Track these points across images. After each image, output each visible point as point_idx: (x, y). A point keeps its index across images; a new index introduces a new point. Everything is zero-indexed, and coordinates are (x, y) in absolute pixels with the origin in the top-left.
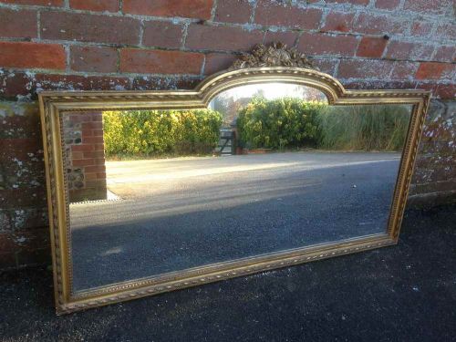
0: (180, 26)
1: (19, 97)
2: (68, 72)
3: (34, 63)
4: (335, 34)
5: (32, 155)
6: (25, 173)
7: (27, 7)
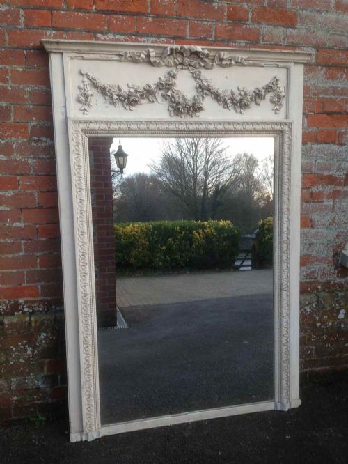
2: (39, 299)
3: (24, 296)
5: (20, 344)
6: (16, 355)
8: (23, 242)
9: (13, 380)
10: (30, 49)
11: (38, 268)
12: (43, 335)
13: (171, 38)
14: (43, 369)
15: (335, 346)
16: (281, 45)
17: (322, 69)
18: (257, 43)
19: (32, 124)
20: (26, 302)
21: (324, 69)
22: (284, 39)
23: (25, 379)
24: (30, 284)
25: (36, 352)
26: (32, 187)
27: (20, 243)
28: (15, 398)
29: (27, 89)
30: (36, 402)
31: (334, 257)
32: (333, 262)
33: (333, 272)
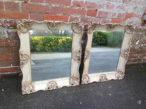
0: (18, 4)
4: (77, 8)
31: (143, 15)
32: (142, 18)
33: (140, 22)
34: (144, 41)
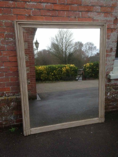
1: (3, 96)
2: (11, 91)
3: (5, 90)
5: (5, 106)
6: (4, 110)
7: (4, 82)
8: (4, 73)
9: (3, 117)
10: (4, 8)
11: (10, 82)
12: (13, 103)
13: (52, 4)
14: (13, 114)
15: (106, 104)
16: (89, 6)
17: (102, 14)
18: (81, 5)
19: (6, 33)
20: (6, 93)
21: (103, 14)
22: (90, 3)
23: (7, 117)
24: (8, 87)
25: (10, 108)
26: (7, 55)
27: (3, 74)
28: (4, 123)
29: (4, 21)
30: (11, 124)
31: (106, 76)
32: (106, 78)
33: (106, 81)
34: (113, 92)
